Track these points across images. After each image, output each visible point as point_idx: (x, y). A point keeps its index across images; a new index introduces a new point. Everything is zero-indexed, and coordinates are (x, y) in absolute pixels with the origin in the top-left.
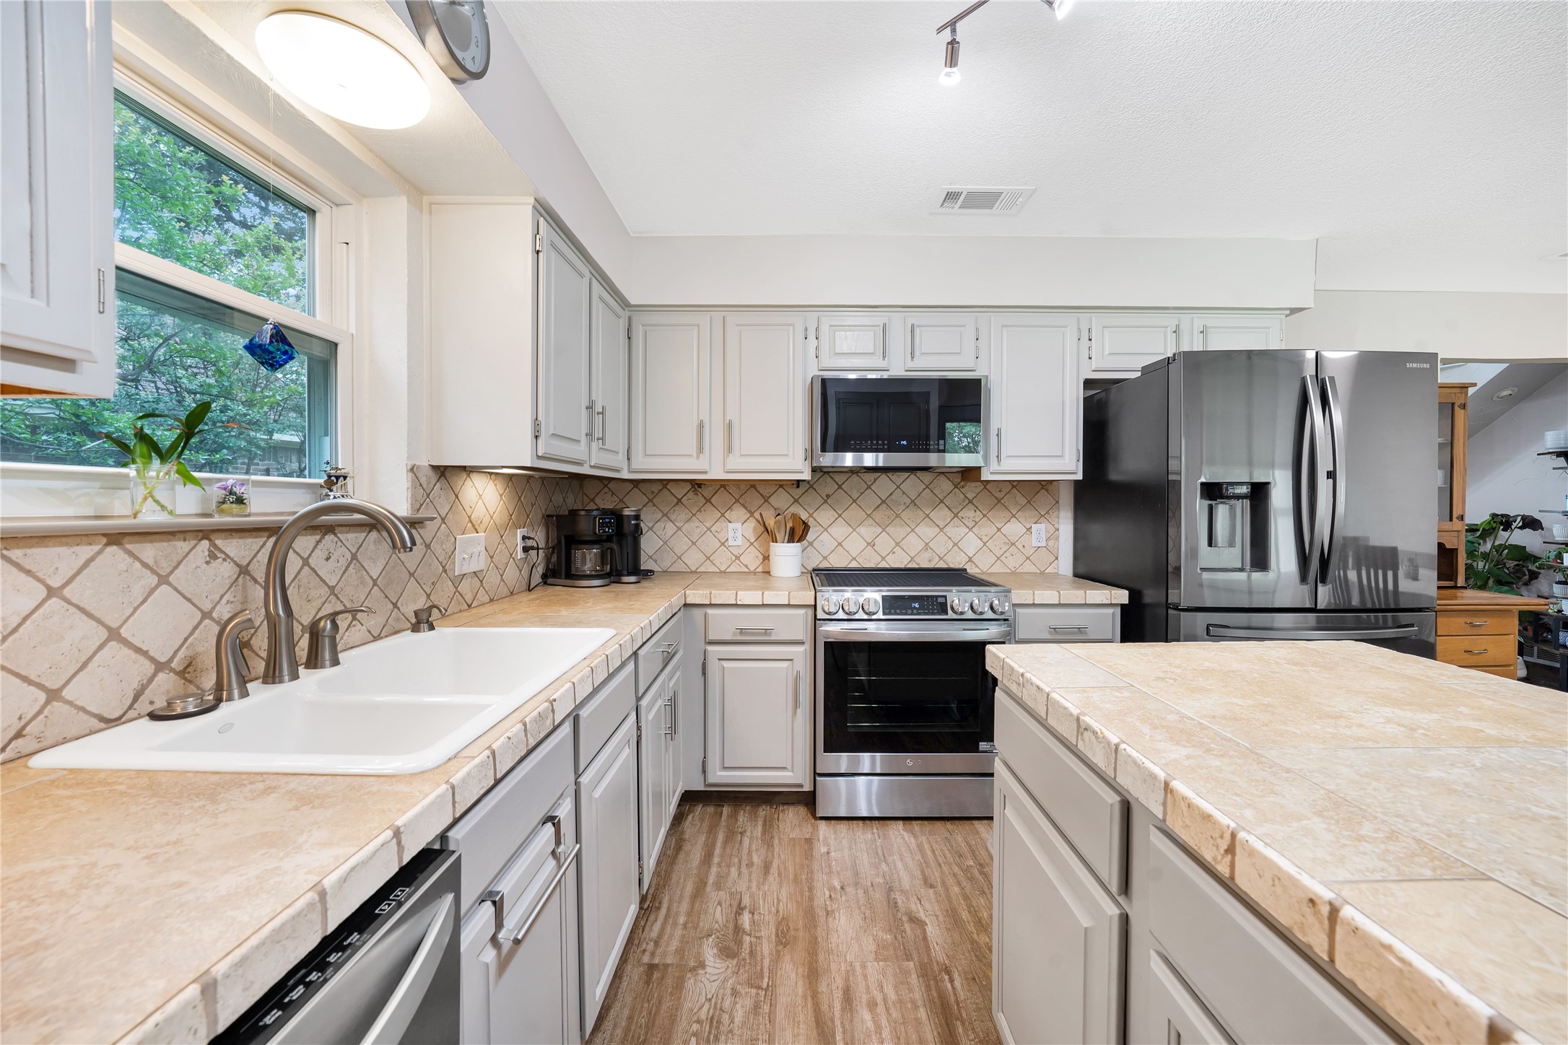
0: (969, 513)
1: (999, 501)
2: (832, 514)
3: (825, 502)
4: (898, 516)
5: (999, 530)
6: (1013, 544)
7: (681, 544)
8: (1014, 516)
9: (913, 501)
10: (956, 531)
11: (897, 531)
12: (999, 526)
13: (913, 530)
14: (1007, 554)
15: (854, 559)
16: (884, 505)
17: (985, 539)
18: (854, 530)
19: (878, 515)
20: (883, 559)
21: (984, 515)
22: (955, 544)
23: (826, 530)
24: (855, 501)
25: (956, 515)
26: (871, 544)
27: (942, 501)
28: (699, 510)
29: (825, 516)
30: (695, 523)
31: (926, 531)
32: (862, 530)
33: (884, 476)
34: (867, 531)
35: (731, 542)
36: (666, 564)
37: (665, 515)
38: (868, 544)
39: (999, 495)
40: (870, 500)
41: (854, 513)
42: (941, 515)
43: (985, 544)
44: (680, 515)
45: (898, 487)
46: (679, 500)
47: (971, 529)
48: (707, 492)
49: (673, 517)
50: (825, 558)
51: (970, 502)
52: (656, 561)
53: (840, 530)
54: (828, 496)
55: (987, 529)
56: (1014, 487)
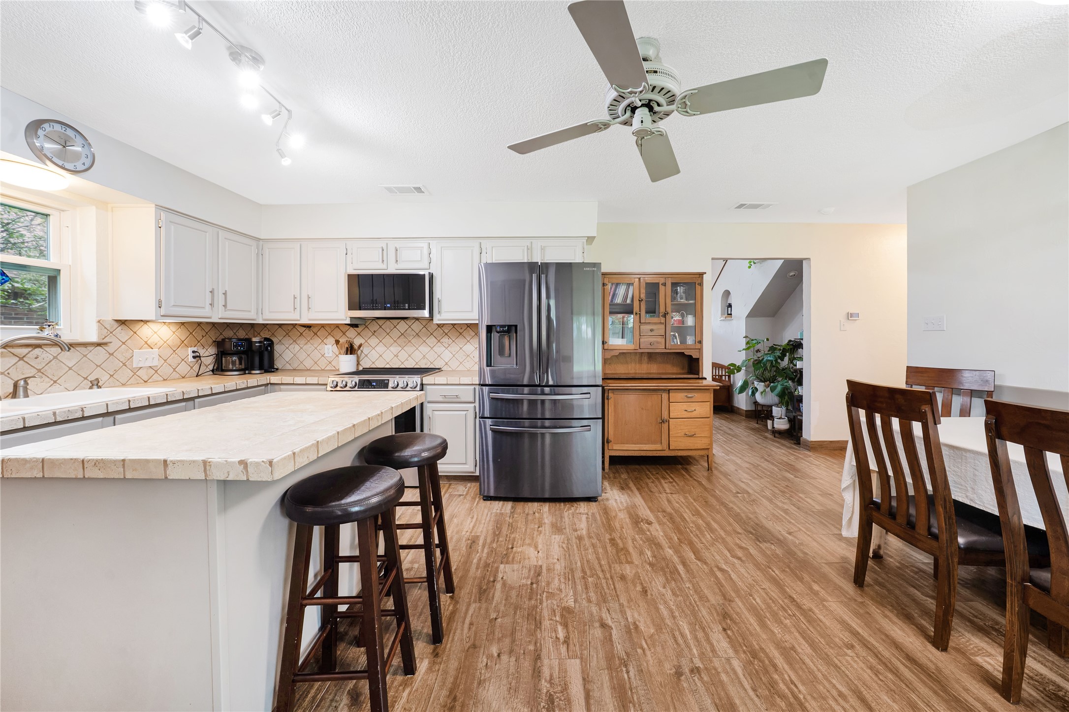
0: (445, 340)
1: (461, 334)
2: (377, 341)
3: (373, 334)
4: (410, 341)
5: (461, 348)
6: (468, 356)
7: (302, 356)
8: (468, 341)
9: (417, 334)
10: (439, 349)
11: (409, 349)
12: (461, 347)
13: (417, 349)
14: (465, 361)
15: (388, 363)
16: (403, 336)
17: (454, 353)
18: (388, 348)
19: (399, 341)
20: (402, 363)
21: (453, 341)
22: (439, 356)
23: (374, 348)
24: (388, 334)
25: (439, 341)
26: (396, 356)
27: (432, 334)
28: (311, 339)
29: (373, 341)
30: (309, 345)
31: (424, 349)
32: (392, 348)
33: (402, 321)
34: (395, 349)
35: (326, 355)
36: (295, 366)
37: (295, 341)
38: (395, 356)
39: (461, 331)
40: (395, 333)
41: (388, 340)
42: (431, 341)
43: (454, 356)
44: (302, 341)
45: (410, 327)
46: (301, 334)
47: (446, 348)
48: (315, 330)
49: (298, 342)
50: (373, 363)
51: (446, 334)
52: (290, 364)
53: (381, 349)
54: (375, 331)
55: (454, 348)
56: (468, 326)
